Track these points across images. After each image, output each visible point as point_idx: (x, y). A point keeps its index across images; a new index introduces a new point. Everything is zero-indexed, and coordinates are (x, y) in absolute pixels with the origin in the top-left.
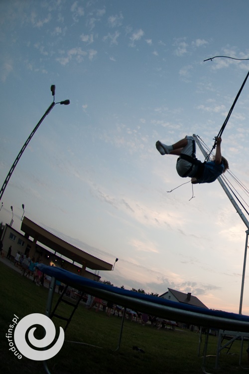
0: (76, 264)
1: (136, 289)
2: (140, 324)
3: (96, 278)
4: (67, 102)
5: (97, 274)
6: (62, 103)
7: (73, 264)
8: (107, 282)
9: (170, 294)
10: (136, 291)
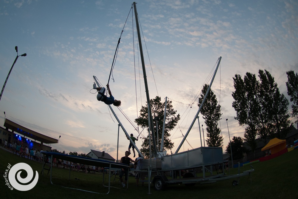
0: (37, 141)
1: (72, 152)
2: (77, 171)
3: (49, 148)
4: (25, 55)
5: (49, 146)
6: (22, 55)
7: (35, 142)
8: (55, 150)
9: (92, 153)
10: (73, 153)
